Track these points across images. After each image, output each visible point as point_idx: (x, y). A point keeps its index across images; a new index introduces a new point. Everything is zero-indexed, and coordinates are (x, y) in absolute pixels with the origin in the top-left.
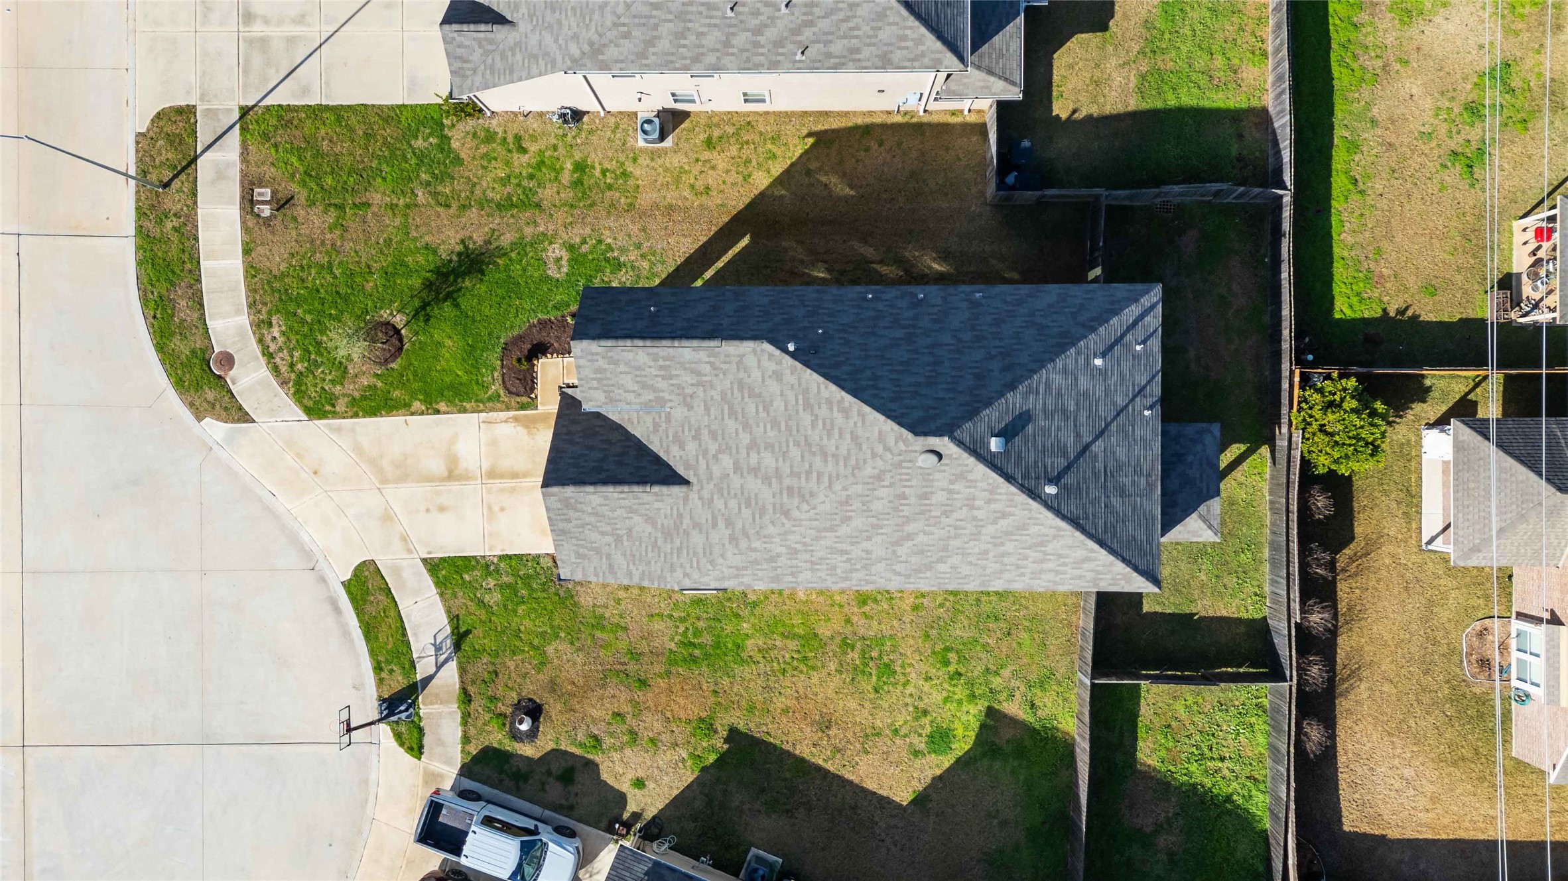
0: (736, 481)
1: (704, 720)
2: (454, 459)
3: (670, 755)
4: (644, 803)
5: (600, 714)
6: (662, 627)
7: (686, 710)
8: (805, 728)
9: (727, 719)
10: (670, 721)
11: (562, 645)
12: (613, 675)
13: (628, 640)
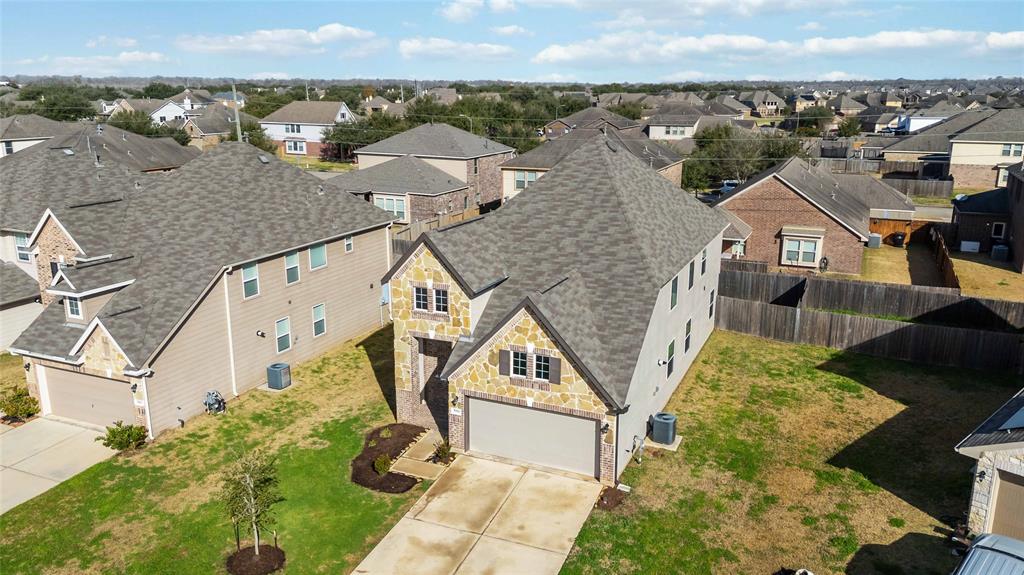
1: (818, 474)
2: (438, 548)
3: (857, 497)
4: (923, 523)
5: (803, 531)
6: (708, 472)
7: (808, 481)
8: (831, 432)
9: (818, 463)
10: (817, 492)
11: (706, 536)
12: (754, 512)
13: (714, 494)
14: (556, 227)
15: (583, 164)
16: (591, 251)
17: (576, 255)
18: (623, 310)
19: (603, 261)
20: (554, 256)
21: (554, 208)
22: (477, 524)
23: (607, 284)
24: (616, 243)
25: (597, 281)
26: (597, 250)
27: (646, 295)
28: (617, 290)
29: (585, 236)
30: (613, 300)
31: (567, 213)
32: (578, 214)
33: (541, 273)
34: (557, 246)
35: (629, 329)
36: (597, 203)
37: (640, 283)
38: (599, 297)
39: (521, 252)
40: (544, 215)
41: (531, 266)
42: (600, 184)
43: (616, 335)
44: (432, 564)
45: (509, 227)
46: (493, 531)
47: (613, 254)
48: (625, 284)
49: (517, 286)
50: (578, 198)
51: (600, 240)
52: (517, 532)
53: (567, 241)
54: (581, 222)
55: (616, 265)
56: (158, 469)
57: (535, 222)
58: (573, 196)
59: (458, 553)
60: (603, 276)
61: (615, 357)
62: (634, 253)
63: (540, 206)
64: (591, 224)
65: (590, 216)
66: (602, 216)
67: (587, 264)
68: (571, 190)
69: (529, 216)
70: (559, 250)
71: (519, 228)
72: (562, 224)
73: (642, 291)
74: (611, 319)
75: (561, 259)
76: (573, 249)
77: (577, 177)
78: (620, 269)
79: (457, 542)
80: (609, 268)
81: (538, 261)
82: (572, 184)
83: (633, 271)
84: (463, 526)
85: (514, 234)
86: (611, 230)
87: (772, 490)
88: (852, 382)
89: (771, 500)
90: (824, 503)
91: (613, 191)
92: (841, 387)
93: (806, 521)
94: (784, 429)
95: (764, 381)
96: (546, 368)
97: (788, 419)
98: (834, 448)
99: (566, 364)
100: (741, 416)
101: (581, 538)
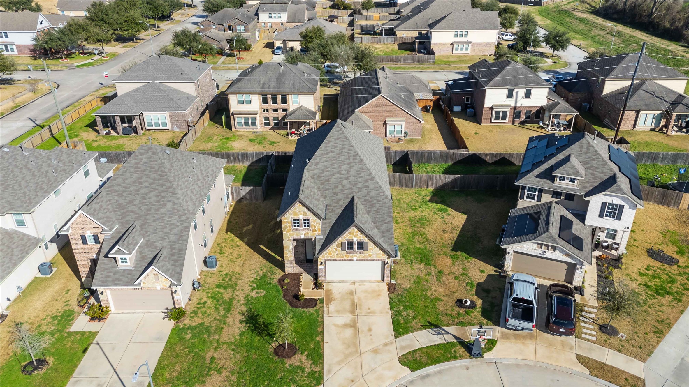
1: (451, 257)
2: (346, 326)
3: (467, 264)
4: (490, 270)
5: (456, 283)
6: (416, 266)
7: (449, 261)
8: (446, 235)
9: (448, 250)
10: (453, 265)
11: (429, 293)
12: (438, 279)
13: (422, 275)
14: (337, 175)
15: (337, 139)
16: (358, 186)
17: (351, 188)
18: (380, 213)
19: (365, 191)
20: (342, 190)
21: (332, 165)
22: (353, 312)
23: (370, 202)
24: (366, 181)
25: (365, 200)
26: (360, 185)
27: (388, 205)
28: (375, 204)
29: (352, 178)
30: (375, 209)
31: (340, 167)
32: (345, 167)
33: (340, 200)
34: (341, 185)
35: (386, 222)
36: (351, 160)
37: (383, 199)
38: (369, 208)
39: (327, 190)
40: (329, 169)
41: (334, 197)
42: (349, 150)
43: (382, 225)
44: (349, 332)
45: (315, 177)
46: (361, 313)
47: (367, 186)
48: (378, 201)
49: (332, 208)
50: (342, 158)
51: (360, 180)
52: (369, 311)
53: (345, 182)
54: (348, 172)
55: (370, 192)
56: (202, 324)
57: (327, 173)
58: (339, 157)
59: (354, 325)
60: (367, 198)
61: (384, 235)
62: (376, 185)
63: (326, 164)
64: (353, 172)
65: (351, 168)
66: (356, 167)
67: (358, 192)
68: (337, 154)
69: (323, 170)
70: (344, 186)
71: (320, 177)
72: (339, 172)
73: (385, 203)
74: (377, 218)
75: (346, 192)
76: (349, 186)
77: (337, 147)
78: (373, 193)
79: (351, 321)
80: (368, 194)
81: (336, 194)
82: (337, 151)
83: (379, 194)
84: (349, 314)
85: (320, 180)
86: (363, 174)
87: (440, 268)
88: (443, 207)
89: (441, 272)
90: (457, 269)
91: (357, 154)
92: (441, 210)
93: (456, 278)
94: (431, 237)
95: (412, 214)
96: (362, 246)
97: (430, 231)
98: (451, 243)
99: (370, 244)
100: (414, 234)
101: (391, 307)
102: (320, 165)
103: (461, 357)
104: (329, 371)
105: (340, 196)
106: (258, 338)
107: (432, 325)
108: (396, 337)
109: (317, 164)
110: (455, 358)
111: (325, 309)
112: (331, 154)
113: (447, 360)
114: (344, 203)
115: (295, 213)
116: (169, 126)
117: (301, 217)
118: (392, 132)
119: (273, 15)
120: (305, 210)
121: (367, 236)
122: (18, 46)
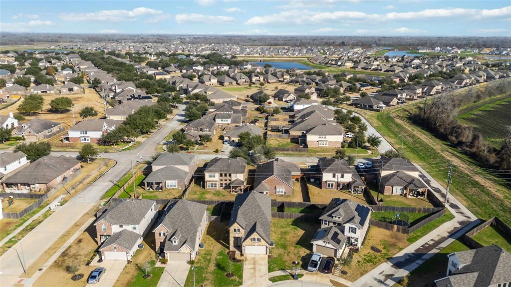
0: (256, 214)
1: (295, 247)
2: (251, 268)
3: (300, 249)
4: (308, 252)
5: (294, 256)
6: (280, 250)
7: (293, 248)
8: (295, 239)
9: (294, 245)
10: (295, 250)
11: (283, 259)
12: (288, 255)
13: (282, 253)
14: (251, 213)
15: (251, 199)
16: (258, 217)
17: (256, 218)
19: (261, 219)
20: (252, 219)
21: (249, 209)
22: (254, 264)
24: (262, 215)
25: (261, 223)
28: (264, 224)
30: (264, 226)
31: (252, 209)
32: (254, 209)
35: (268, 231)
36: (256, 207)
38: (262, 226)
39: (247, 218)
42: (256, 203)
43: (266, 232)
44: (252, 271)
45: (242, 213)
46: (257, 265)
47: (262, 217)
48: (266, 223)
50: (253, 206)
51: (259, 215)
52: (260, 264)
53: (254, 215)
56: (200, 266)
57: (247, 212)
59: (254, 268)
62: (266, 217)
63: (246, 208)
65: (256, 210)
66: (258, 210)
67: (258, 220)
69: (245, 211)
70: (253, 217)
71: (244, 213)
73: (268, 224)
74: (265, 229)
75: (254, 219)
78: (264, 220)
80: (262, 220)
81: (250, 220)
82: (251, 203)
86: (260, 213)
87: (289, 251)
88: (296, 227)
89: (289, 252)
90: (296, 252)
91: (258, 205)
92: (294, 228)
93: (295, 254)
94: (288, 239)
95: (282, 230)
96: (259, 240)
97: (288, 237)
98: (296, 242)
99: (262, 239)
100: (281, 238)
101: (268, 263)
102: (244, 209)
103: (291, 279)
104: (245, 281)
105: (251, 221)
106: (220, 271)
107: (282, 269)
108: (269, 272)
109: (243, 208)
110: (288, 279)
111: (244, 263)
112: (249, 204)
113: (285, 280)
114: (253, 224)
115: (235, 227)
116: (177, 187)
117: (237, 228)
118: (279, 192)
119: (223, 120)
120: (238, 225)
121: (260, 236)
122: (91, 138)
